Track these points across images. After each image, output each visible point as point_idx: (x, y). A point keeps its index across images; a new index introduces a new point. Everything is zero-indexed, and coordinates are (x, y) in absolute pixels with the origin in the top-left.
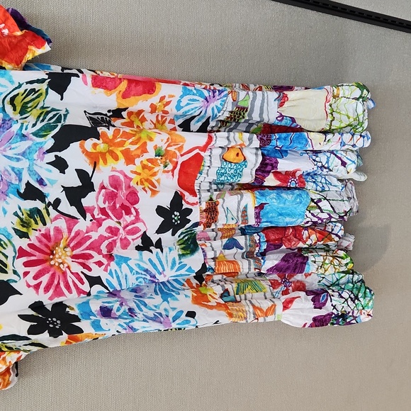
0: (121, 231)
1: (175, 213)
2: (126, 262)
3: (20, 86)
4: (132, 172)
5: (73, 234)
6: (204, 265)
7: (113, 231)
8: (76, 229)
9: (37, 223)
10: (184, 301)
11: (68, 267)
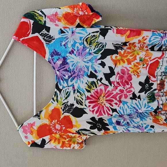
0: (125, 91)
1: (147, 85)
2: (126, 104)
3: (89, 34)
4: (130, 67)
5: (106, 92)
6: (158, 107)
7: (122, 91)
8: (108, 90)
9: (94, 87)
10: (149, 121)
11: (105, 104)
